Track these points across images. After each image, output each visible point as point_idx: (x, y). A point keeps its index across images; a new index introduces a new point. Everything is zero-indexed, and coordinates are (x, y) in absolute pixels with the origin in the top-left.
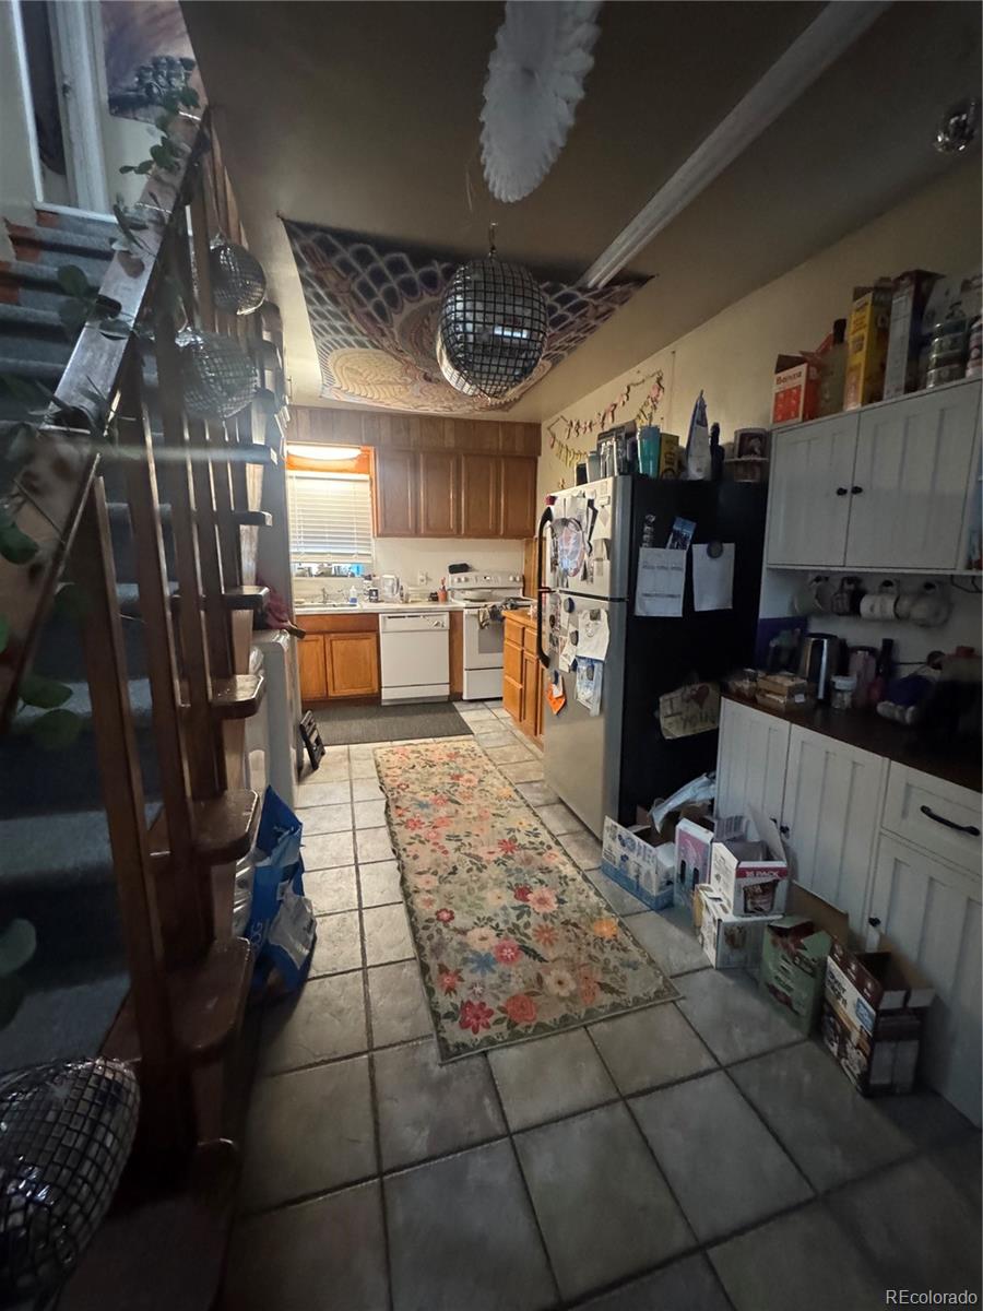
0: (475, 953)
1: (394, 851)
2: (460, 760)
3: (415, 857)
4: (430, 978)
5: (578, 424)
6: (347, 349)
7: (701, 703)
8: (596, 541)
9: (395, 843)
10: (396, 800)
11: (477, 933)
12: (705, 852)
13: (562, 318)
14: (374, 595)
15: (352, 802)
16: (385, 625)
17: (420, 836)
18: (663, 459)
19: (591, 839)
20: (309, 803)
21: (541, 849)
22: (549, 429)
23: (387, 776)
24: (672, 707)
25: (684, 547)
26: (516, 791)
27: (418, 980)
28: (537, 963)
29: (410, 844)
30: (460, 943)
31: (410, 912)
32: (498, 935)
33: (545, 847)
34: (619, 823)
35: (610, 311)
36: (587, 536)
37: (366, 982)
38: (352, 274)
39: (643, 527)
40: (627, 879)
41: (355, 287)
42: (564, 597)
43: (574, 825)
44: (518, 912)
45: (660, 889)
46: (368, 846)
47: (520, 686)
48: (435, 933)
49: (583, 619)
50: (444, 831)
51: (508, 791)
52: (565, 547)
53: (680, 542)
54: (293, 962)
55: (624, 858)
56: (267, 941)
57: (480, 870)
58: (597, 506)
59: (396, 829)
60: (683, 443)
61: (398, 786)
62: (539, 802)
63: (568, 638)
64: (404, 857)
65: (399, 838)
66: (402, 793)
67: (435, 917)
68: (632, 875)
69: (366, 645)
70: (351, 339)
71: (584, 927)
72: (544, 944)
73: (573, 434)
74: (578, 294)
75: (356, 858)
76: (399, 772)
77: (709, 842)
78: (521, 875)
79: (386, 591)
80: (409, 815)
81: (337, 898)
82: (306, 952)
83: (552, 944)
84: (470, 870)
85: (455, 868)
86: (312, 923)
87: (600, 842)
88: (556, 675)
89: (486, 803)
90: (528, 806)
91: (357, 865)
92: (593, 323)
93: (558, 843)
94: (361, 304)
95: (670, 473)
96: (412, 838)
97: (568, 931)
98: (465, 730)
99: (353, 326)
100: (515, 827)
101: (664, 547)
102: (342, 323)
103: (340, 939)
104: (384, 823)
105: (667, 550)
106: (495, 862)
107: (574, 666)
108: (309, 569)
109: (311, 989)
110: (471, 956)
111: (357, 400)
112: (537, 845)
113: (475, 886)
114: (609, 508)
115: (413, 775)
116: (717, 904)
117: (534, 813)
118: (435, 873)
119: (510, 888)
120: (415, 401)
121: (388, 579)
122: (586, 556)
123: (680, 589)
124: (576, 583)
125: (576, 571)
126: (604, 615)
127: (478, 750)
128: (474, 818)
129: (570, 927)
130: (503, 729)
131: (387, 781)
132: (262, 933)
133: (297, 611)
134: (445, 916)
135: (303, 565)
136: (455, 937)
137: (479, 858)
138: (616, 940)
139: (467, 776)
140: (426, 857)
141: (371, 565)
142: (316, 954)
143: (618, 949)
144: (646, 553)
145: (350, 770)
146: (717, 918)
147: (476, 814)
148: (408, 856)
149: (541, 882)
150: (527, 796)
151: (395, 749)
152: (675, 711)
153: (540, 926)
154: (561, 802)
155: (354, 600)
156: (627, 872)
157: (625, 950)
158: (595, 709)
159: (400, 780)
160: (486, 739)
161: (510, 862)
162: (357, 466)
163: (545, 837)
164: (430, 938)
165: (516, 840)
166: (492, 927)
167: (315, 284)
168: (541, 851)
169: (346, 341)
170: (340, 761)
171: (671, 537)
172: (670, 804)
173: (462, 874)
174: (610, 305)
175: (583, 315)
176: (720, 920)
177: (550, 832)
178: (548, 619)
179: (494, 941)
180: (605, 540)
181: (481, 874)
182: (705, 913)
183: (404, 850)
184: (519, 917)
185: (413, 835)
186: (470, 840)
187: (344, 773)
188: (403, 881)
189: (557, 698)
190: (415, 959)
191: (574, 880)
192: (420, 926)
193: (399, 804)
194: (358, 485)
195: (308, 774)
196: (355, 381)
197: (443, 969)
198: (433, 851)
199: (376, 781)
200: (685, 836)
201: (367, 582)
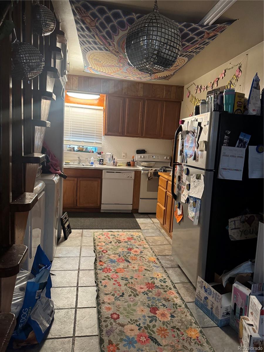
0: (126, 336)
1: (96, 282)
2: (133, 241)
3: (105, 286)
4: (104, 346)
5: (201, 87)
6: (94, 51)
7: (250, 224)
8: (201, 142)
9: (97, 279)
10: (100, 257)
11: (129, 326)
12: (247, 300)
13: (192, 38)
14: (101, 161)
15: (80, 257)
16: (105, 175)
17: (109, 276)
18: (236, 105)
19: (192, 287)
20: (60, 256)
21: (166, 289)
22: (187, 89)
23: (98, 245)
24: (235, 224)
25: (244, 147)
26: (158, 259)
27: (98, 346)
28: (156, 346)
29: (104, 279)
30: (120, 331)
31: (99, 312)
32: (139, 329)
33: (168, 288)
34: (205, 280)
35: (215, 35)
36: (197, 139)
37: (73, 344)
38: (97, 19)
39: (224, 136)
40: (207, 309)
41: (97, 24)
42: (185, 167)
43: (184, 279)
44: (150, 319)
45: (223, 316)
46: (84, 278)
47: (164, 208)
48: (109, 324)
49: (193, 178)
50: (120, 275)
51: (154, 258)
52: (187, 145)
53: (243, 144)
54: (41, 330)
55: (206, 298)
56: (30, 318)
57: (135, 296)
58: (202, 125)
59: (99, 272)
60: (247, 96)
61: (102, 251)
62: (169, 266)
63: (186, 187)
64: (100, 286)
65: (99, 276)
66: (104, 254)
67: (110, 316)
68: (209, 307)
69: (96, 184)
70: (95, 46)
71: (182, 331)
72: (161, 337)
73: (199, 92)
74: (200, 28)
75: (78, 283)
76: (104, 244)
77: (248, 295)
78: (154, 301)
79: (107, 160)
80: (105, 265)
81: (66, 301)
82: (48, 325)
83: (165, 337)
84: (130, 296)
85: (123, 294)
86: (52, 312)
87: (195, 289)
88: (179, 204)
89: (143, 264)
90: (163, 267)
91: (78, 287)
92: (207, 41)
93: (175, 287)
94: (100, 31)
95: (239, 111)
96: (105, 277)
97: (174, 332)
98: (137, 227)
99: (96, 41)
100: (155, 277)
101: (235, 147)
102: (92, 40)
103: (65, 321)
104: (93, 268)
105: (236, 148)
106: (143, 293)
107: (188, 200)
108: (74, 148)
109: (48, 344)
110: (124, 338)
111: (99, 73)
112: (164, 287)
113: (132, 303)
114: (208, 126)
115: (110, 246)
116: (251, 327)
117: (165, 271)
118: (113, 295)
119: (148, 306)
120: (124, 74)
121: (108, 155)
122: (196, 149)
123: (241, 167)
124: (190, 161)
125: (191, 156)
126: (202, 177)
127: (142, 237)
128: (136, 270)
129: (175, 330)
130: (155, 228)
131: (98, 248)
132: (27, 313)
133: (65, 166)
134: (115, 316)
135: (71, 146)
136: (118, 328)
137: (135, 290)
138: (198, 340)
139: (135, 249)
140: (110, 286)
141: (101, 148)
142: (52, 327)
143: (198, 345)
144: (225, 149)
145: (81, 241)
146: (249, 335)
147: (137, 268)
148: (102, 285)
149: (164, 305)
150: (163, 262)
151: (103, 233)
152: (236, 227)
153: (160, 327)
154: (179, 267)
155: (92, 163)
156: (207, 305)
157: (202, 345)
158: (196, 222)
159: (104, 248)
160: (147, 232)
161: (150, 294)
162: (98, 102)
163: (169, 283)
164: (107, 326)
165: (154, 283)
166: (137, 325)
167: (80, 23)
168: (166, 290)
169: (93, 47)
170: (77, 237)
171: (238, 141)
172: (231, 273)
173: (126, 296)
174: (215, 32)
175: (203, 37)
176: (251, 336)
177: (171, 281)
178: (177, 177)
179: (137, 332)
180: (205, 142)
181: (135, 298)
182: (244, 331)
183: (101, 282)
184: (151, 321)
185: (106, 275)
186: (132, 281)
187: (78, 242)
188: (98, 297)
189: (179, 215)
190: (97, 335)
191: (180, 306)
192: (103, 320)
193: (101, 260)
194: (97, 111)
195: (62, 241)
196: (98, 65)
197: (110, 343)
198: (114, 284)
199: (93, 247)
200: (237, 290)
201: (99, 155)
